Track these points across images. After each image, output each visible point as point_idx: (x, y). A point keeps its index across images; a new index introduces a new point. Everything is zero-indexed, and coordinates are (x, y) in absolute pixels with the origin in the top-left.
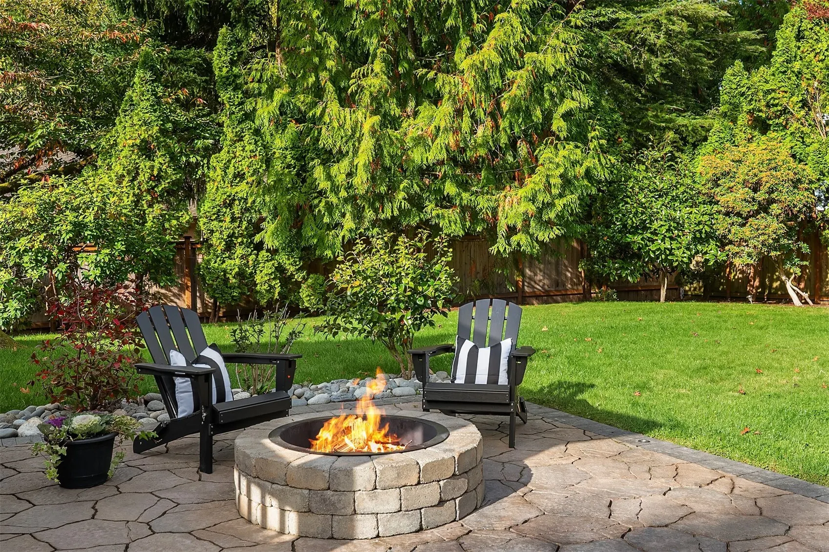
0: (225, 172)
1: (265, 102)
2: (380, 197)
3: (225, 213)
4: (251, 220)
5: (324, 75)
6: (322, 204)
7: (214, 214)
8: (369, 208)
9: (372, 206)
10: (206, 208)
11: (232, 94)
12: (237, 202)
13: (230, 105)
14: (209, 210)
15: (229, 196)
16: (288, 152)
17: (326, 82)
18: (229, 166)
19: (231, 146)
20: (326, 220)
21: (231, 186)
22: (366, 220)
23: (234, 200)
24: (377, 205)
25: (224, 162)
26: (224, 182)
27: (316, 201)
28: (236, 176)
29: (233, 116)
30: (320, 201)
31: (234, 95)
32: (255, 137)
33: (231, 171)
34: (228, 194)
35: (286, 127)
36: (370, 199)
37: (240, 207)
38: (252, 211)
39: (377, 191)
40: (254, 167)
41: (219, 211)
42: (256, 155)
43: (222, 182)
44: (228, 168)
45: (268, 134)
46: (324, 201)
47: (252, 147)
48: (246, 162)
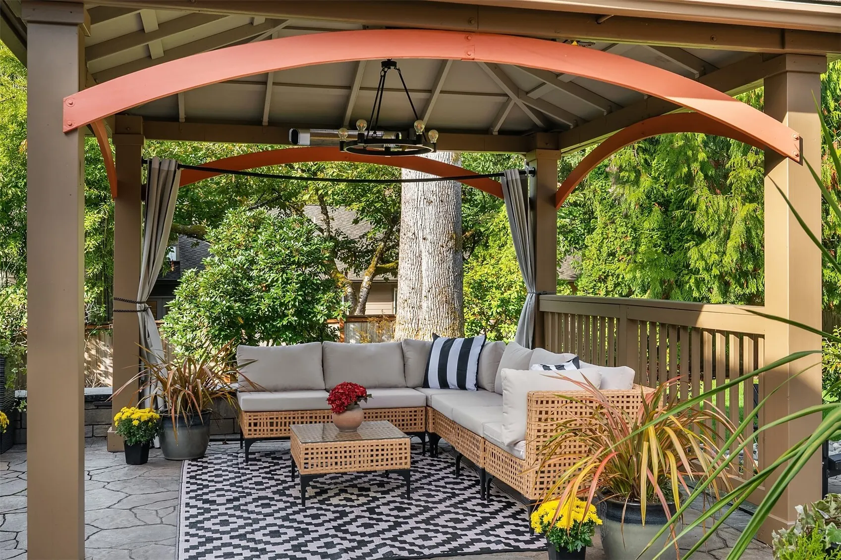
0: (600, 251)
1: (632, 188)
2: (745, 274)
3: (600, 287)
4: (621, 293)
5: (695, 166)
6: (692, 280)
7: (591, 288)
8: (735, 284)
9: (738, 282)
10: (583, 283)
11: (604, 182)
12: (611, 277)
13: (602, 192)
14: (587, 284)
15: (604, 273)
16: (654, 233)
17: (697, 172)
18: (602, 246)
19: (604, 228)
20: (696, 294)
21: (606, 263)
22: (732, 294)
23: (608, 276)
24: (743, 280)
25: (598, 242)
26: (599, 260)
27: (687, 278)
28: (609, 255)
29: (604, 202)
30: (690, 278)
31: (605, 183)
32: (626, 220)
33: (605, 250)
34: (603, 270)
35: (651, 210)
36: (736, 276)
37: (613, 282)
38: (623, 285)
39: (744, 269)
40: (625, 247)
41: (595, 285)
42: (627, 236)
43: (597, 260)
44: (601, 247)
45: (634, 216)
46: (693, 277)
47: (623, 229)
48: (618, 242)
